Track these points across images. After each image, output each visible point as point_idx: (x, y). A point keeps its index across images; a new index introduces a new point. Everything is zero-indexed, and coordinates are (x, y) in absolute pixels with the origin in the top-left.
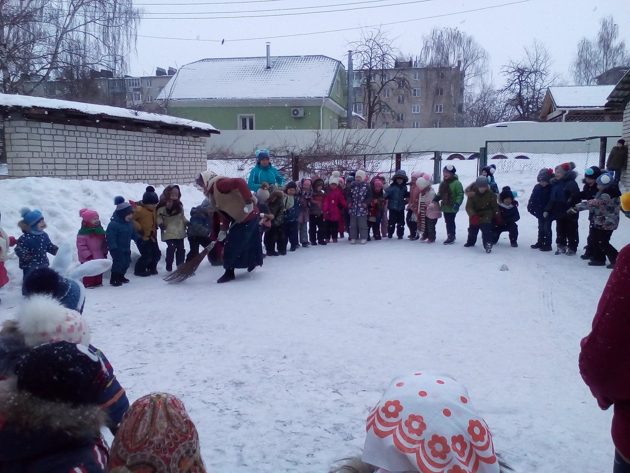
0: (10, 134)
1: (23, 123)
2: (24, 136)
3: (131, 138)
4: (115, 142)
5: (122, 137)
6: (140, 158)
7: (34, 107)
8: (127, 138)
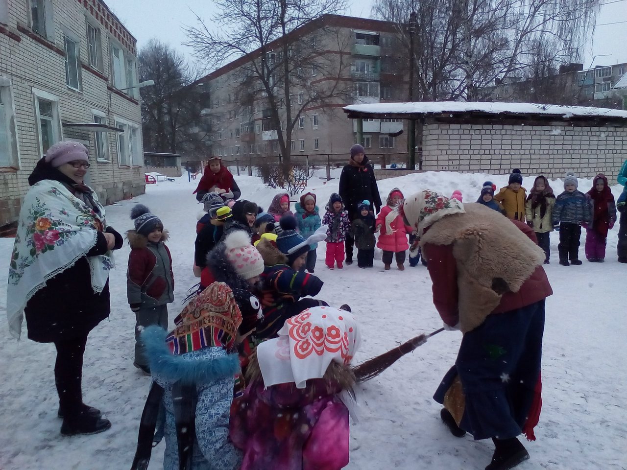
0: (426, 136)
1: (435, 126)
2: (436, 137)
3: (538, 133)
4: (520, 138)
5: (528, 133)
6: (546, 152)
7: (444, 112)
8: (533, 133)
